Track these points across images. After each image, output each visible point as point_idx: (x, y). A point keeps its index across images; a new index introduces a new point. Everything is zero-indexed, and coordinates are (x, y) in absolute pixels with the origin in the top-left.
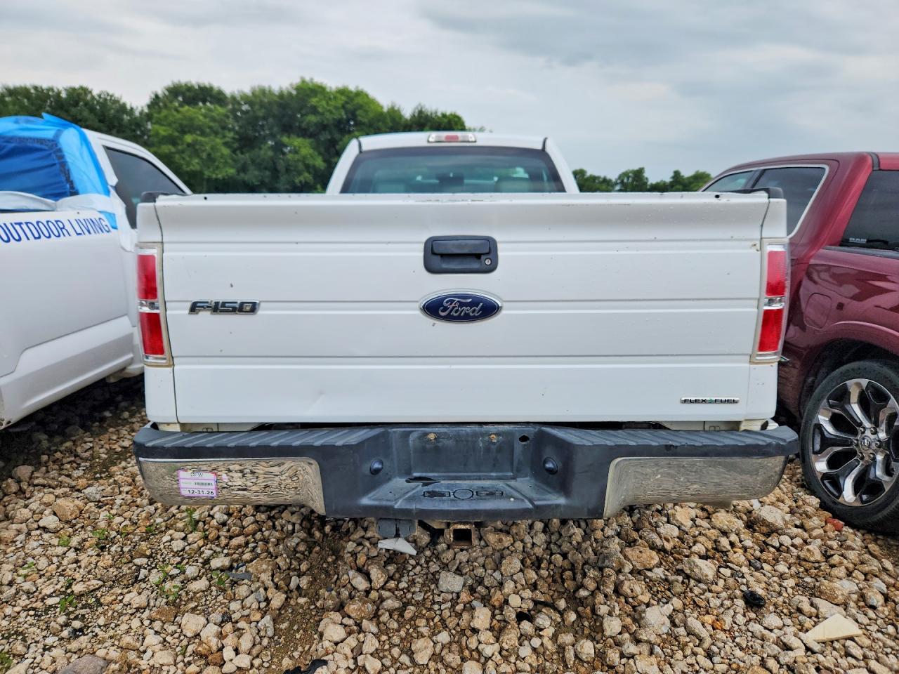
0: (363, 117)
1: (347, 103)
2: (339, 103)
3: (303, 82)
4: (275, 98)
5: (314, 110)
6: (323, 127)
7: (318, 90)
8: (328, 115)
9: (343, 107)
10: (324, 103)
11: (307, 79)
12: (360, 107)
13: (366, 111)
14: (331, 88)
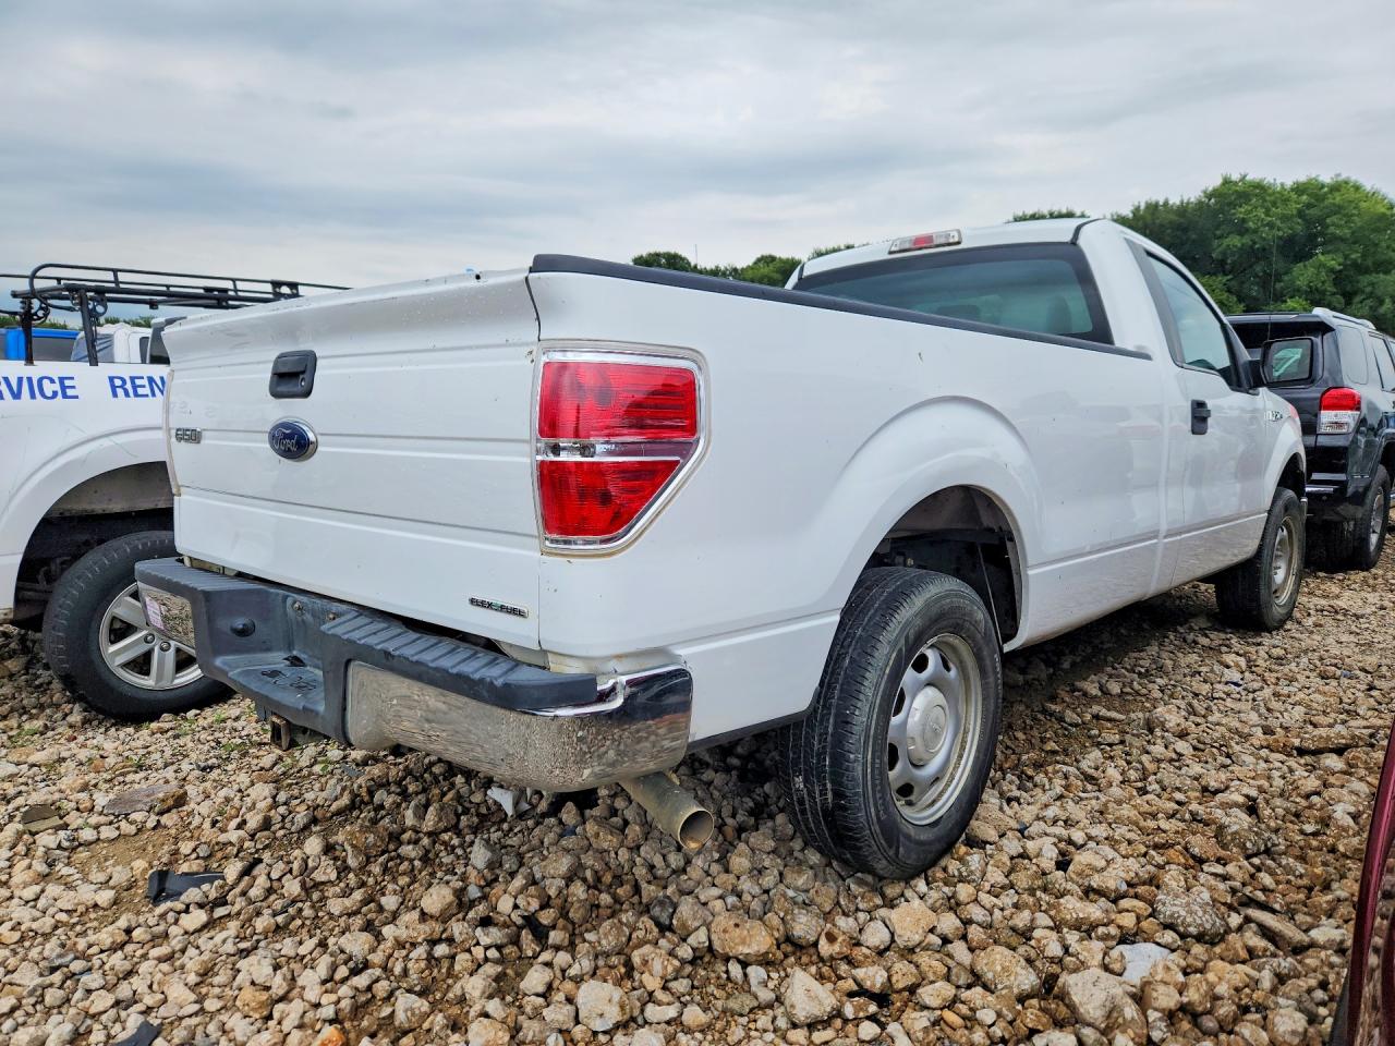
0: (1338, 226)
1: (1309, 206)
2: (1293, 208)
3: (1227, 182)
4: (1173, 217)
5: (1241, 228)
6: (1256, 254)
7: (1254, 193)
8: (1265, 232)
9: (1300, 214)
10: (1261, 213)
11: (1235, 177)
12: (1338, 210)
13: (1349, 217)
14: (1282, 185)
